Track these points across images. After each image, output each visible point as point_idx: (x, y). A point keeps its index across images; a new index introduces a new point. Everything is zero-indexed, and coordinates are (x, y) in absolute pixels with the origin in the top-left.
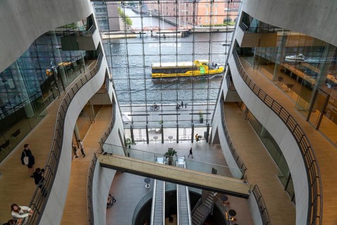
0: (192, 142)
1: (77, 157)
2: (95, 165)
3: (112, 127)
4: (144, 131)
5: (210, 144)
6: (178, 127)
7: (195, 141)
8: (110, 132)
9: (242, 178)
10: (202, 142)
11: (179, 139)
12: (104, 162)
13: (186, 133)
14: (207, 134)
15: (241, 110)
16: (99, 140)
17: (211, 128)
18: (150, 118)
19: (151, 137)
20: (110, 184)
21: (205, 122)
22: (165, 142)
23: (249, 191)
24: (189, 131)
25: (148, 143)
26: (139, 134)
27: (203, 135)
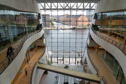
0: (75, 64)
1: (28, 64)
2: (35, 67)
3: (44, 54)
4: (56, 59)
5: (82, 65)
6: (70, 58)
7: (76, 64)
8: (42, 56)
9: (97, 74)
10: (79, 64)
11: (70, 62)
12: (39, 66)
13: (73, 60)
14: (81, 61)
15: (95, 51)
16: (38, 58)
17: (83, 59)
18: (59, 54)
19: (59, 61)
20: (41, 77)
21: (80, 56)
22: (64, 63)
23: (101, 80)
24: (74, 59)
25: (57, 64)
26: (54, 60)
27: (80, 61)
